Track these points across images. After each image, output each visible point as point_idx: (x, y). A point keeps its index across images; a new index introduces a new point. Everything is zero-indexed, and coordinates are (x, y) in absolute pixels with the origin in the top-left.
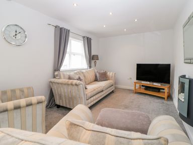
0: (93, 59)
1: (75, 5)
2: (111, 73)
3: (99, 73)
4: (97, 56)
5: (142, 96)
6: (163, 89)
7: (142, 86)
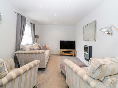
0: (35, 38)
1: (41, 6)
2: (48, 46)
3: (43, 46)
4: (38, 35)
5: (64, 56)
6: (72, 52)
7: (63, 51)
